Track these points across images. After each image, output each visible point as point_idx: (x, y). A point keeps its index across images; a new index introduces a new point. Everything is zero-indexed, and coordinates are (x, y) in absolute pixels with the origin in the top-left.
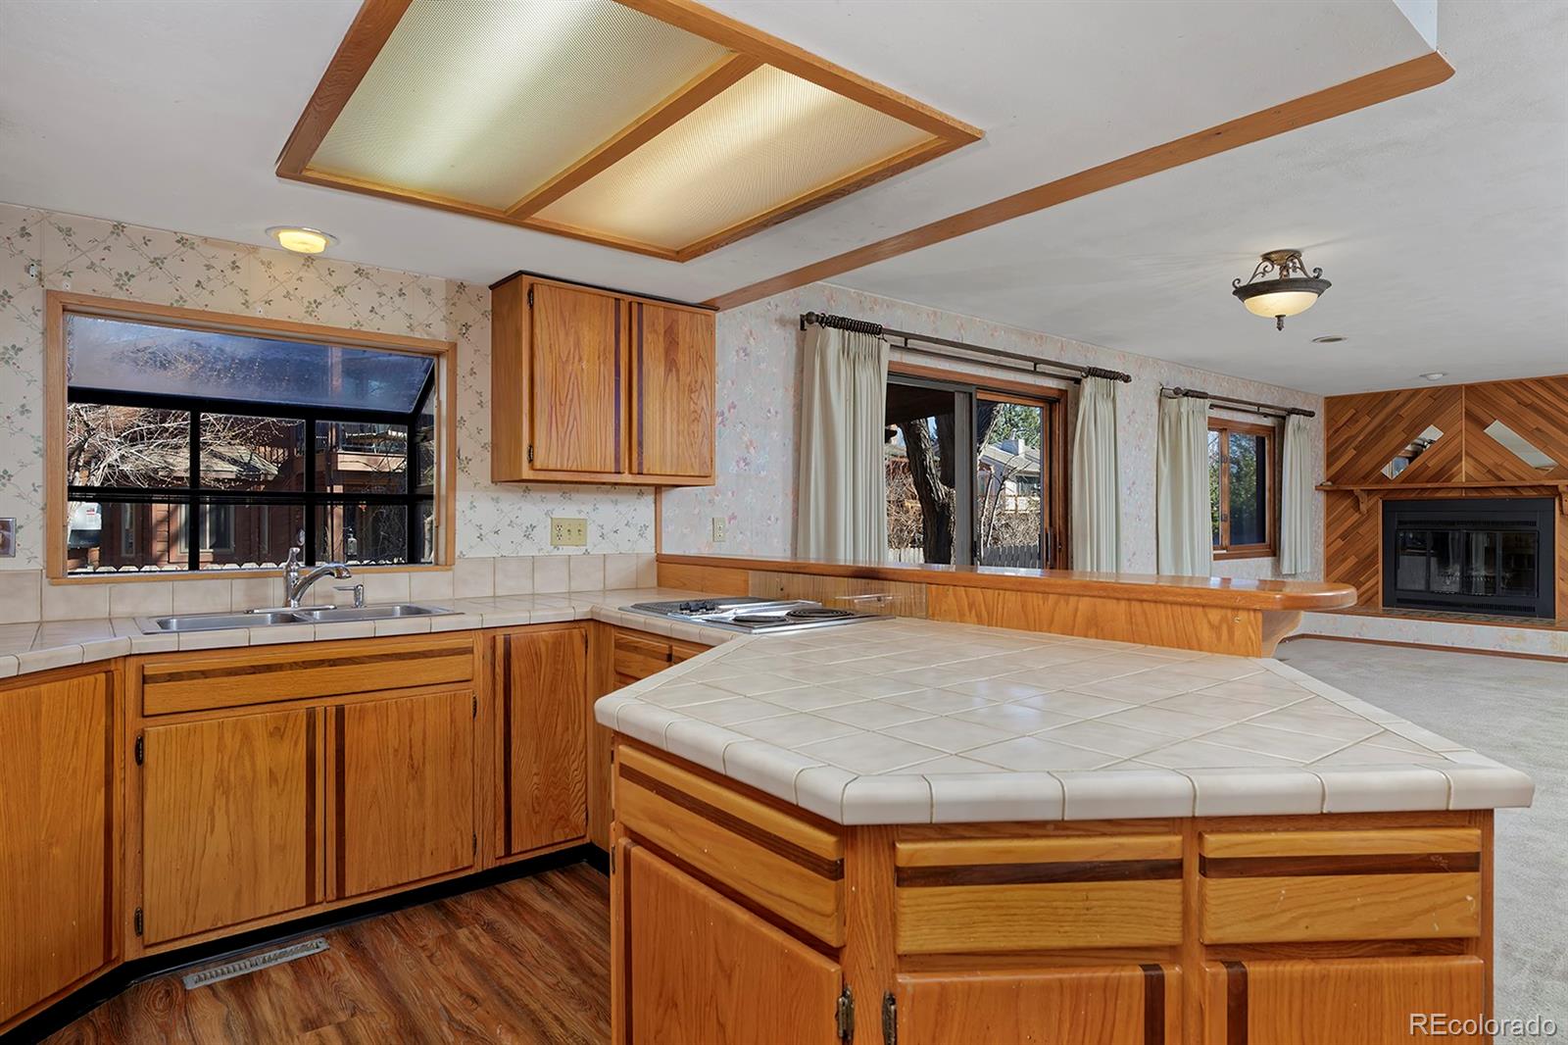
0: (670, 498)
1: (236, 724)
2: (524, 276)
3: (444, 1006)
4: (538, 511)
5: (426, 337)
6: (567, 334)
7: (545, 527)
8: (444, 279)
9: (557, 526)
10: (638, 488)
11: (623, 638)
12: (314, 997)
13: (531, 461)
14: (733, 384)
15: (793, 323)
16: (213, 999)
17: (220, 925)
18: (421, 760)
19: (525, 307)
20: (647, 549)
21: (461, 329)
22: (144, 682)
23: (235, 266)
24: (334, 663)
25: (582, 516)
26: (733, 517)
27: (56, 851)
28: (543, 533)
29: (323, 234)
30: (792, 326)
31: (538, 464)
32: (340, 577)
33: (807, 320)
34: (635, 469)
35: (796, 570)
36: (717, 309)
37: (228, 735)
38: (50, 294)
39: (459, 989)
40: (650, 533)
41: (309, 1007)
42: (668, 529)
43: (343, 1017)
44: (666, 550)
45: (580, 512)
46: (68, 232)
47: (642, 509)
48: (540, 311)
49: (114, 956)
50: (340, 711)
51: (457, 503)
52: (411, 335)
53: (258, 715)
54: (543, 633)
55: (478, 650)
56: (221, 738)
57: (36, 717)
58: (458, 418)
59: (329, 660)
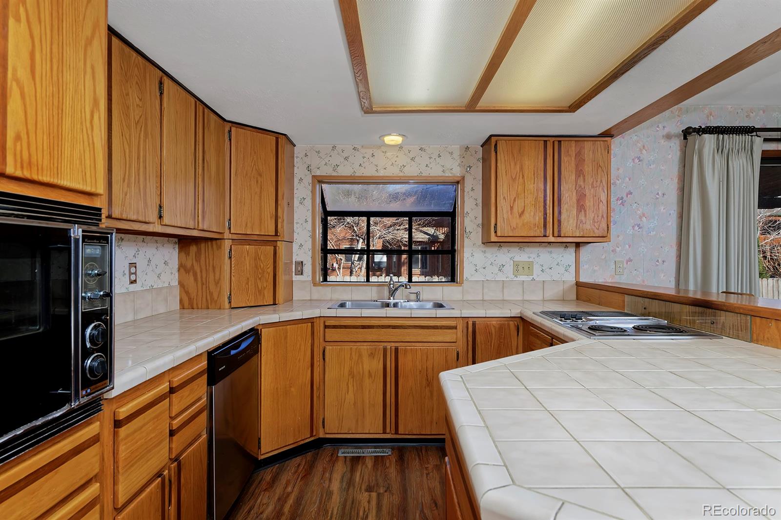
0: (583, 250)
1: (356, 349)
2: (492, 137)
3: (422, 503)
4: (506, 257)
5: (450, 175)
6: (515, 164)
7: (510, 266)
8: (459, 146)
9: (516, 265)
10: (565, 244)
11: (533, 330)
12: (376, 476)
13: (496, 232)
14: (629, 180)
15: (677, 136)
16: (344, 463)
17: (350, 432)
18: (432, 378)
19: (493, 153)
20: (571, 278)
21: (467, 169)
22: (325, 328)
23: (373, 156)
24: (394, 327)
25: (531, 260)
26: (630, 260)
27: (293, 389)
28: (509, 269)
29: (400, 135)
30: (677, 138)
31: (499, 234)
32: (406, 288)
33: (687, 133)
34: (556, 234)
35: (653, 297)
36: (612, 136)
37: (353, 354)
38: (314, 177)
39: (432, 496)
40: (572, 269)
41: (372, 480)
42: (584, 268)
43: (382, 491)
44: (582, 279)
45: (529, 257)
46: (318, 152)
47: (568, 256)
48: (500, 153)
49: (314, 434)
50: (397, 349)
51: (465, 254)
52: (444, 175)
53: (365, 347)
54: (493, 322)
55: (460, 328)
56: (351, 354)
57: (286, 338)
58: (465, 212)
59: (392, 326)
